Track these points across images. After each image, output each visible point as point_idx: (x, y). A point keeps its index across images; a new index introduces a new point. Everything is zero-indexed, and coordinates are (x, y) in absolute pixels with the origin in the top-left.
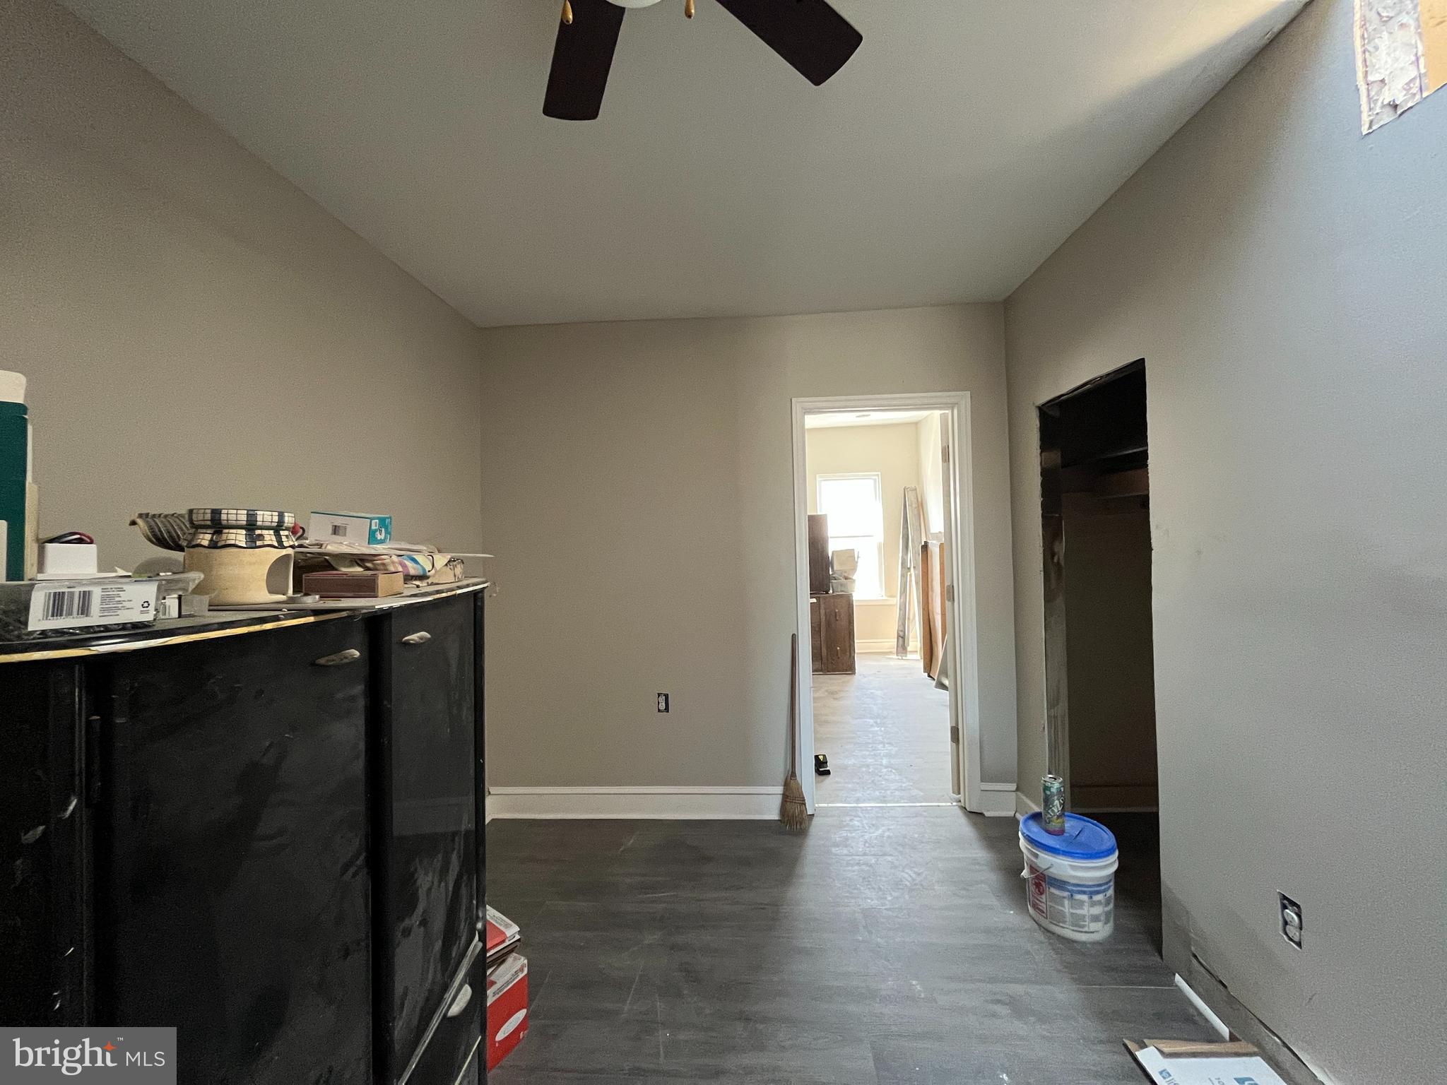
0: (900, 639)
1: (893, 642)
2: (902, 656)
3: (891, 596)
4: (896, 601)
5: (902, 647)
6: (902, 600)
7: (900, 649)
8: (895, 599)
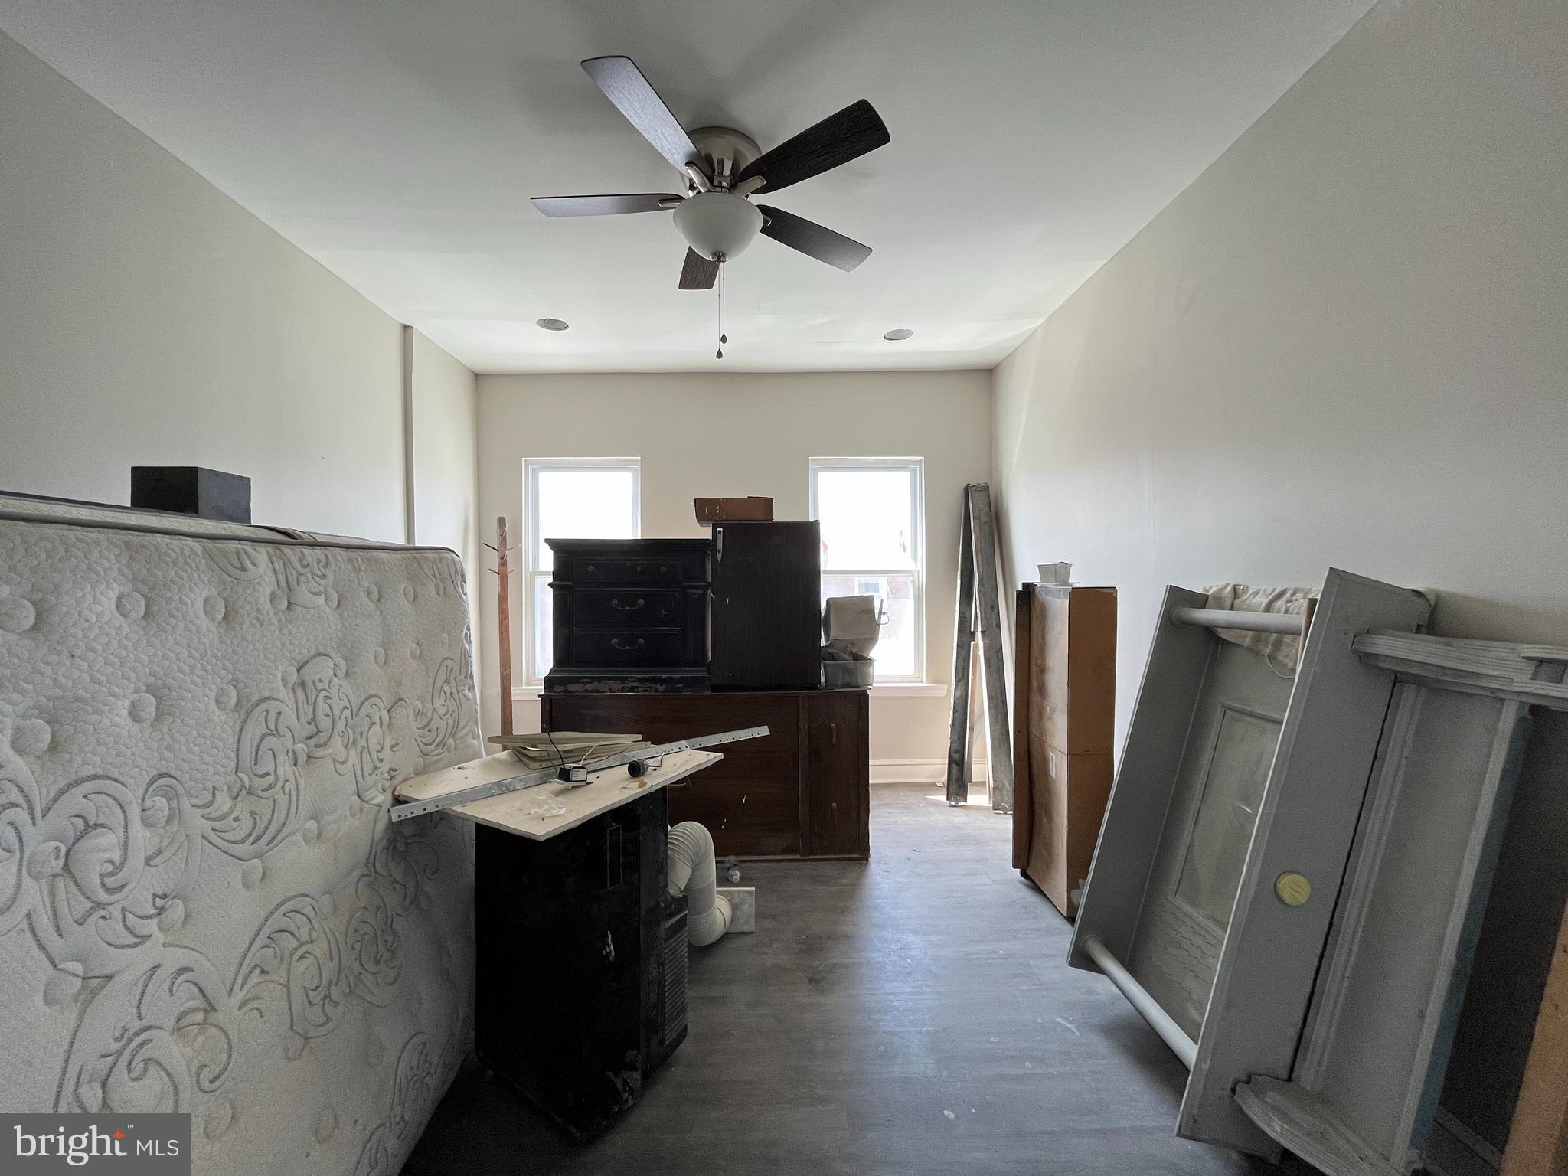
0: (954, 766)
1: (937, 767)
2: (956, 801)
3: (936, 682)
4: (947, 691)
5: (958, 781)
6: (959, 693)
7: (953, 787)
8: (946, 687)
